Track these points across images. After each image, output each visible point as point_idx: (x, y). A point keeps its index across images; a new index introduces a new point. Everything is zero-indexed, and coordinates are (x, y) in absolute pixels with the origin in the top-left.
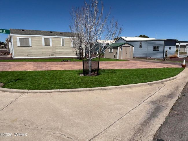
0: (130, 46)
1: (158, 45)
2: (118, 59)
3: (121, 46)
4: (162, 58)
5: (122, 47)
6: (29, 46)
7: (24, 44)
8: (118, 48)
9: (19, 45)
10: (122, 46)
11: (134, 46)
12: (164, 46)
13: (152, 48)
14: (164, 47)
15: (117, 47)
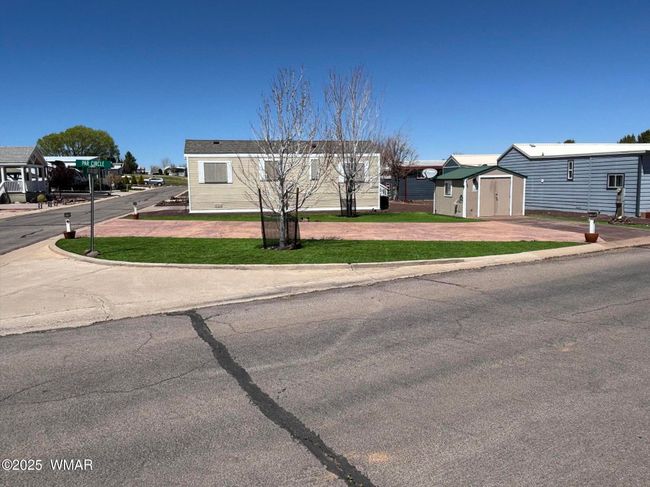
0: (511, 176)
1: (621, 171)
2: (464, 216)
3: (473, 177)
4: (634, 216)
5: (479, 181)
6: (226, 183)
7: (215, 176)
8: (465, 184)
9: (203, 181)
10: (480, 177)
11: (526, 177)
12: (639, 172)
13: (604, 181)
14: (639, 177)
15: (462, 180)
